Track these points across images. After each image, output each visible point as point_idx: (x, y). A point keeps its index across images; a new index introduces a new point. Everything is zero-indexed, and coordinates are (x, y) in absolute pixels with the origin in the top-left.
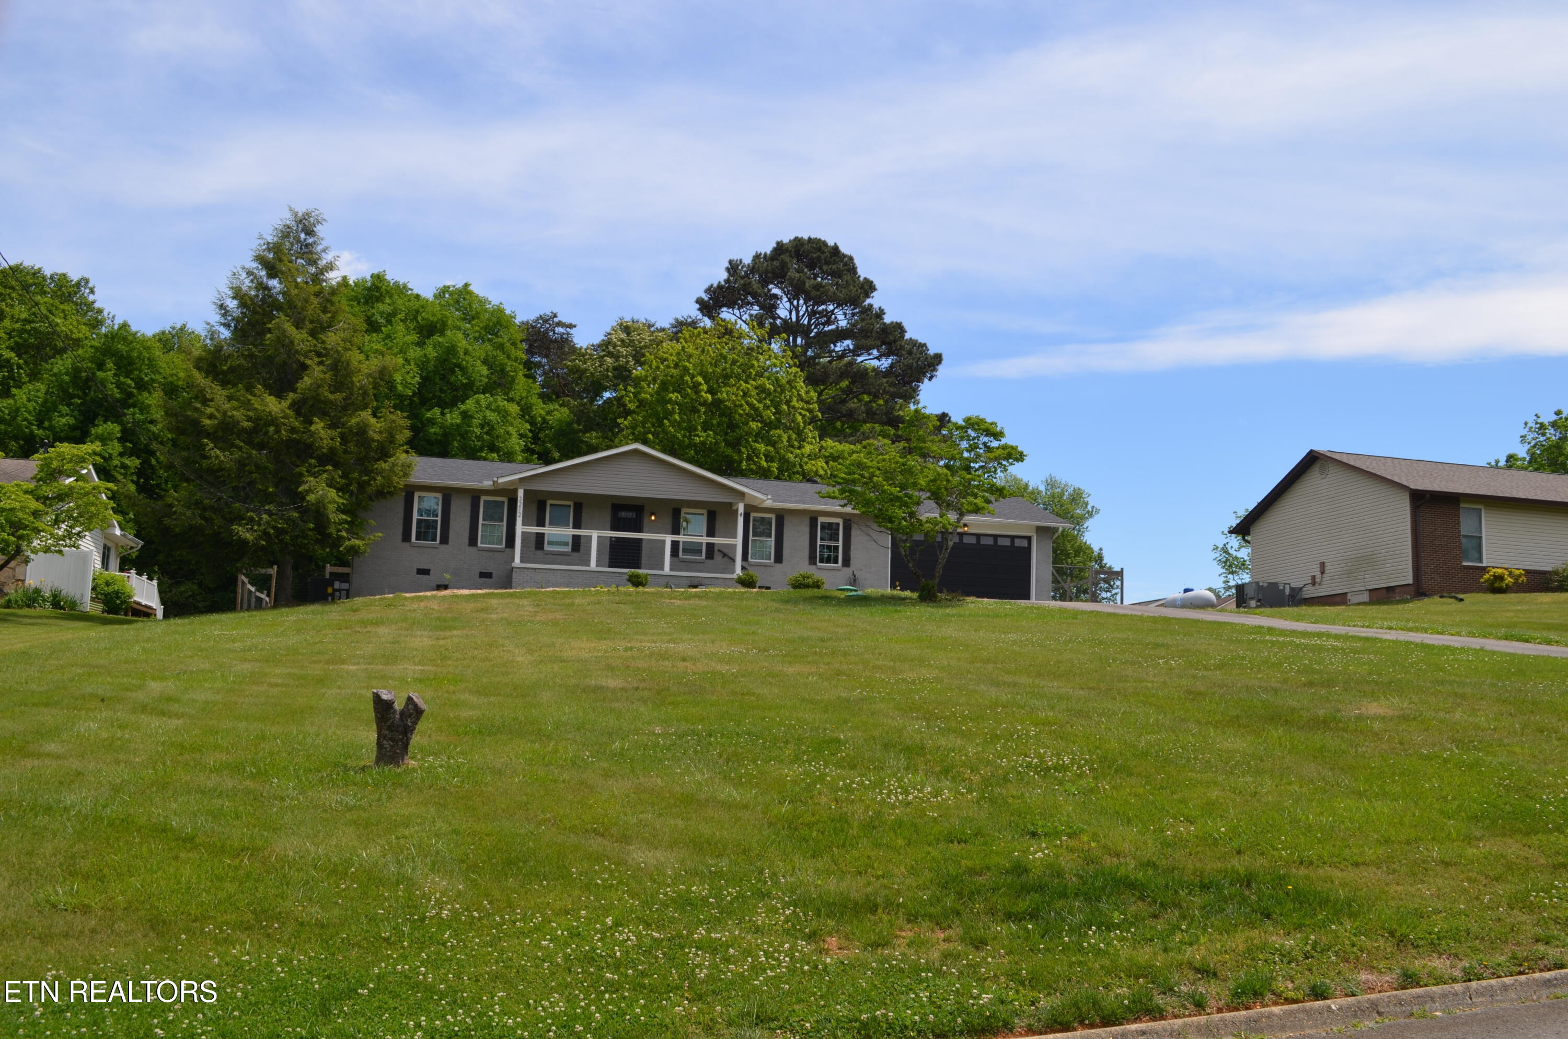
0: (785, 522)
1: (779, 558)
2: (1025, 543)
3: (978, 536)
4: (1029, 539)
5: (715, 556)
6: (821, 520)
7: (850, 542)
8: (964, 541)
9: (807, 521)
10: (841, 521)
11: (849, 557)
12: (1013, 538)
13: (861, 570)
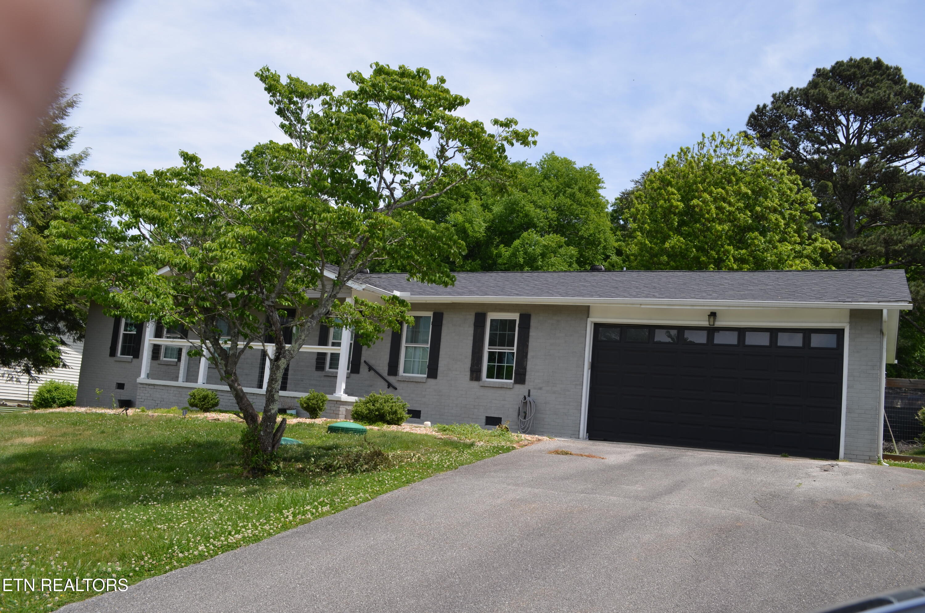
0: (444, 322)
1: (433, 372)
2: (829, 341)
3: (742, 332)
4: (840, 333)
5: (361, 370)
6: (492, 316)
7: (527, 346)
8: (716, 341)
9: (471, 319)
10: (515, 316)
11: (525, 369)
12: (807, 333)
13: (540, 389)
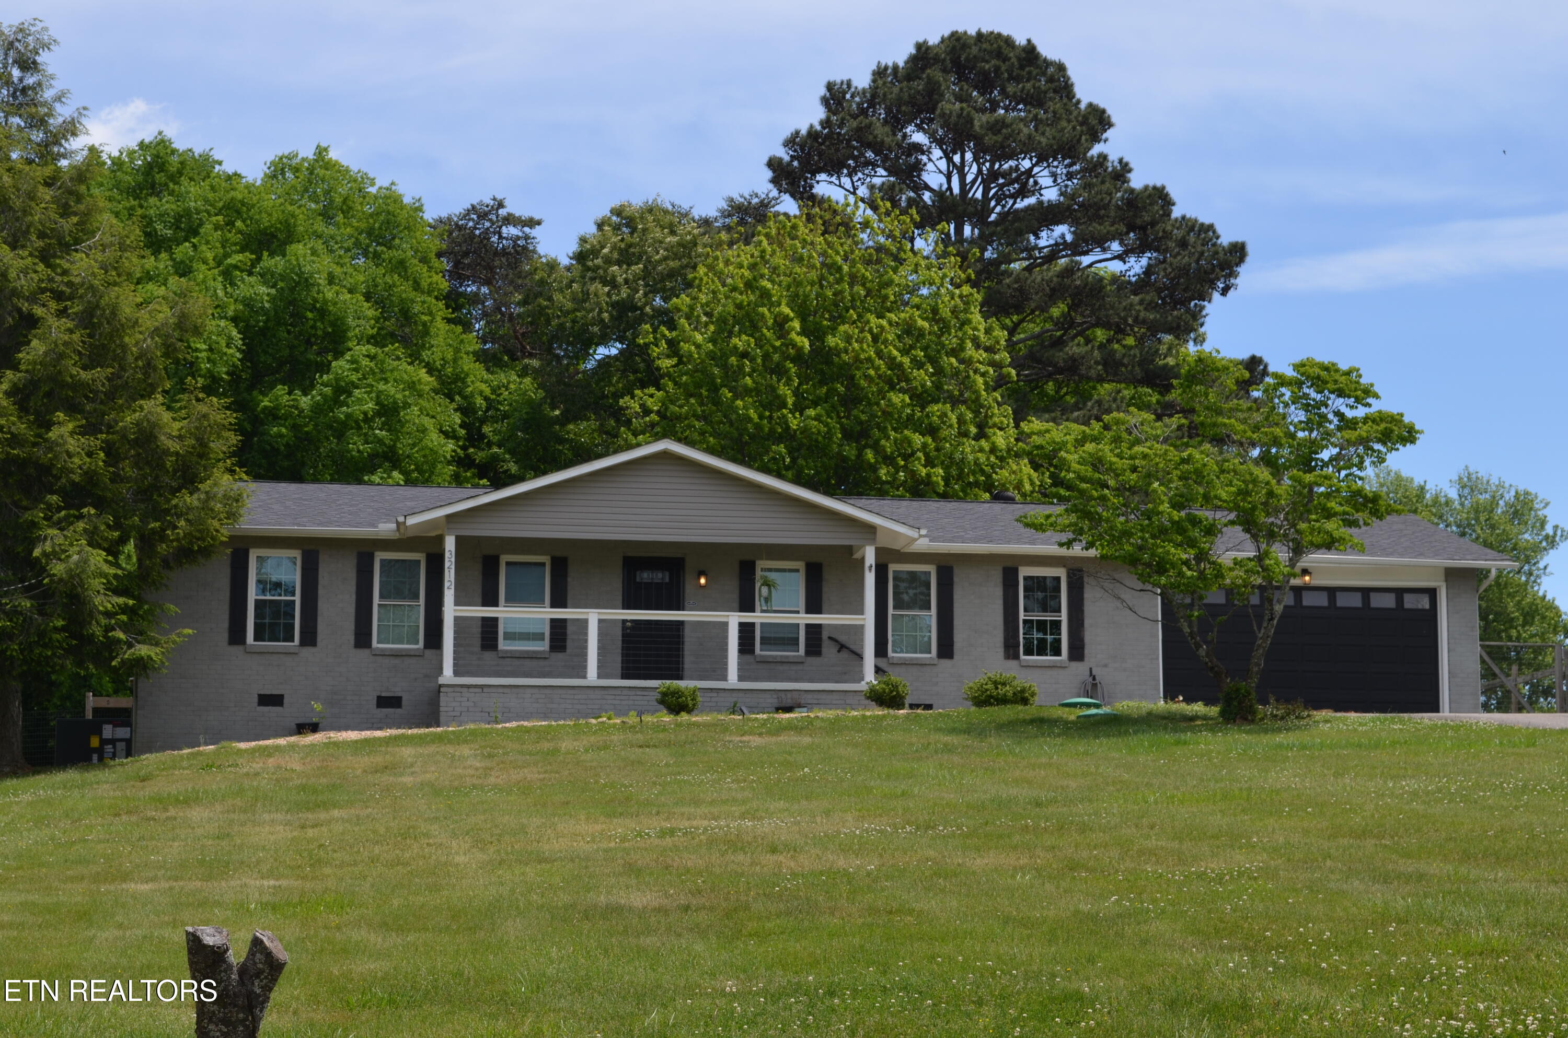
0: (956, 579)
1: (946, 649)
2: (1424, 603)
3: (1332, 592)
4: (1432, 593)
5: (824, 650)
6: (1025, 572)
7: (1082, 611)
8: (1305, 603)
9: (997, 576)
10: (1061, 572)
11: (1082, 641)
12: (1400, 592)
13: (1106, 666)
